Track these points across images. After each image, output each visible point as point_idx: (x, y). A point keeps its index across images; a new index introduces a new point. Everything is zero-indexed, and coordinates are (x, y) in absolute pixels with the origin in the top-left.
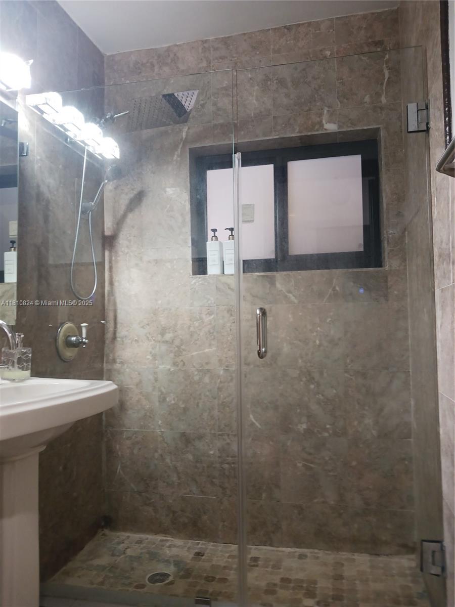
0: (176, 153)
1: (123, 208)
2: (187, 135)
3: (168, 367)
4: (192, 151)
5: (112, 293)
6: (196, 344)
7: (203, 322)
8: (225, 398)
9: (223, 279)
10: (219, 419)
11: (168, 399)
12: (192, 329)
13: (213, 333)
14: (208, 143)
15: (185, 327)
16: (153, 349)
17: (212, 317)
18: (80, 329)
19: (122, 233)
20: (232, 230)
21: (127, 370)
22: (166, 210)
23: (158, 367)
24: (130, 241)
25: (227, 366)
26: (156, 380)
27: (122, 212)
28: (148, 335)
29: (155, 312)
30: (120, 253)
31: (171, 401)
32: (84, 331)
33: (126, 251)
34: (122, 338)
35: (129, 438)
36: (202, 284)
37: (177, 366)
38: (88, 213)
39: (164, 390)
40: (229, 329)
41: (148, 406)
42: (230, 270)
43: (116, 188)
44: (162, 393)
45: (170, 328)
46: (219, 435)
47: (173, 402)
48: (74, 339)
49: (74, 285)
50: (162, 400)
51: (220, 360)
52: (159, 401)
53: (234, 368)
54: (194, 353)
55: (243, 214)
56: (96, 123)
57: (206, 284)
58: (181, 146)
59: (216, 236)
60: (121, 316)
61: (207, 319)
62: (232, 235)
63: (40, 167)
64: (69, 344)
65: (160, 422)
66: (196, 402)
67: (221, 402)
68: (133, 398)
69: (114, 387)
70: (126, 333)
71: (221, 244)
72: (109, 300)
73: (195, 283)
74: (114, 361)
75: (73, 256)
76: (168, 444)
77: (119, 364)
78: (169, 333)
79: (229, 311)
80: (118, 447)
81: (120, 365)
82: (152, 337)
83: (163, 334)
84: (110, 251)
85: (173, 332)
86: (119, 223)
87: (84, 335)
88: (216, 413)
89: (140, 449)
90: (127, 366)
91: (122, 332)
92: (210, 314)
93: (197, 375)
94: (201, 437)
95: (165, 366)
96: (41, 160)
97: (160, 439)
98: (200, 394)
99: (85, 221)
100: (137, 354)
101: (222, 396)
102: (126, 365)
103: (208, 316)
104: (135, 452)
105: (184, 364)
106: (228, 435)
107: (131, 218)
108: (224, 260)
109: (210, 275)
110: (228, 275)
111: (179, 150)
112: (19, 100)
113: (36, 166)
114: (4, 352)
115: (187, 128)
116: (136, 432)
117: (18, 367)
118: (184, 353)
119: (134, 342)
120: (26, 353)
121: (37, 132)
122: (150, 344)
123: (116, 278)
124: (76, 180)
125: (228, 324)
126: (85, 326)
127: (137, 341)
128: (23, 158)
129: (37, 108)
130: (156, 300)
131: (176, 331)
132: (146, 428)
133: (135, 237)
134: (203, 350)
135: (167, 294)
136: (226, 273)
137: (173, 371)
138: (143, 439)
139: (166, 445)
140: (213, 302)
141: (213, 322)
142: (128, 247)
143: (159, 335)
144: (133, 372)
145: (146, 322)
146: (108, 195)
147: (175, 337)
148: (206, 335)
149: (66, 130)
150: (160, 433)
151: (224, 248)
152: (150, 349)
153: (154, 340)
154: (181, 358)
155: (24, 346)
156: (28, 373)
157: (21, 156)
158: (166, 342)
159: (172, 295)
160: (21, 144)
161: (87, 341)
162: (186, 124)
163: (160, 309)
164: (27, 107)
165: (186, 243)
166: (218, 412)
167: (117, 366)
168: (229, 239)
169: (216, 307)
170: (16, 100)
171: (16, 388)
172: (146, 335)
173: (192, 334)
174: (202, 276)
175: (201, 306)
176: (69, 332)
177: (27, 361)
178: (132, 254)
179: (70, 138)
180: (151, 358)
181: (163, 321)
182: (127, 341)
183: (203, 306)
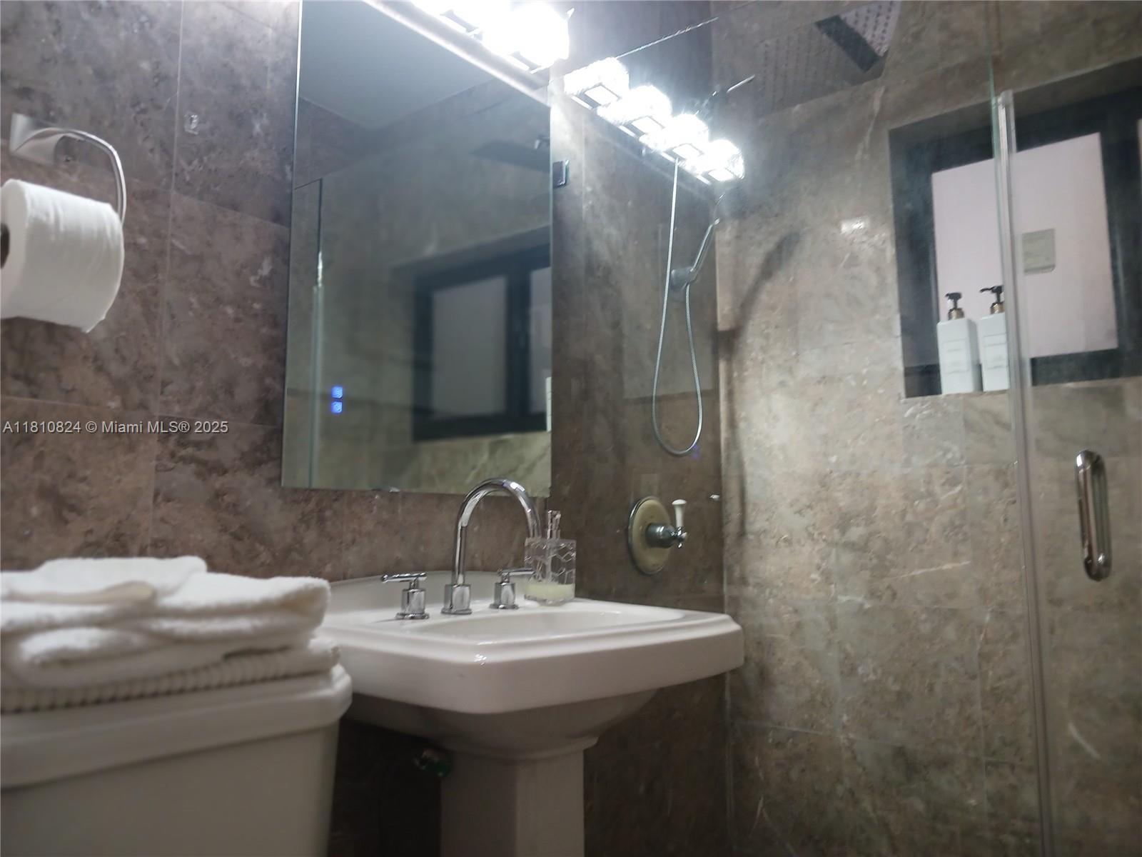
0: (861, 146)
1: (753, 272)
2: (882, 106)
3: (860, 599)
4: (895, 136)
5: (734, 442)
6: (921, 551)
7: (936, 503)
8: (1000, 679)
9: (981, 403)
10: (986, 727)
11: (860, 670)
12: (909, 518)
13: (961, 526)
14: (931, 112)
15: (893, 512)
16: (823, 559)
17: (958, 489)
18: (671, 510)
19: (751, 322)
20: (998, 290)
21: (771, 601)
22: (842, 265)
23: (835, 599)
24: (767, 337)
25: (1002, 605)
26: (833, 624)
27: (750, 281)
28: (811, 529)
29: (824, 481)
30: (749, 363)
31: (868, 676)
32: (679, 515)
33: (760, 358)
34: (758, 534)
35: (778, 745)
36: (929, 416)
37: (880, 597)
38: (684, 287)
39: (848, 647)
40: (1002, 519)
41: (817, 681)
42: (997, 380)
43: (738, 237)
44: (847, 657)
45: (858, 516)
46: (988, 763)
47: (872, 677)
48: (660, 530)
49: (660, 426)
50: (849, 669)
51: (983, 592)
52: (842, 673)
53: (1019, 610)
54: (918, 572)
55: (1027, 255)
56: (693, 111)
57: (939, 415)
58: (870, 130)
59: (960, 310)
60: (753, 491)
61: (945, 496)
62: (999, 302)
63: (592, 207)
64: (652, 541)
65: (845, 718)
66: (928, 681)
67: (988, 688)
68: (785, 659)
69: (734, 627)
70: (766, 524)
71: (972, 327)
72: (728, 458)
73: (913, 416)
74: (743, 581)
75: (655, 370)
76: (864, 769)
77: (754, 587)
78: (858, 525)
79: (1000, 474)
80: (757, 760)
81: (756, 591)
82: (820, 534)
83: (843, 527)
84: (729, 360)
85: (866, 525)
86: (745, 306)
87: (679, 524)
88: (977, 710)
89: (803, 771)
90: (771, 593)
91: (757, 523)
92: (952, 482)
93: (925, 621)
94: (943, 764)
95: (851, 597)
96: (594, 192)
97: (846, 755)
98: (936, 665)
99: (677, 305)
100: (790, 568)
101: (991, 673)
102: (768, 591)
103: (947, 487)
104: (794, 775)
105: (894, 595)
106: (1013, 767)
107: (770, 293)
108: (982, 361)
109: (948, 395)
110: (992, 393)
111: (867, 139)
112: (552, 86)
113: (584, 207)
114: (529, 546)
115: (882, 90)
116: (794, 734)
117: (553, 576)
118: (893, 570)
119: (781, 544)
120: (565, 550)
121: (587, 142)
122: (817, 548)
123: (741, 413)
124: (661, 226)
125: (1000, 507)
126: (681, 506)
127: (788, 542)
128: (561, 191)
129: (583, 96)
130: (826, 455)
131: (872, 523)
132: (815, 727)
133: (776, 327)
134: (939, 565)
135: (849, 441)
136: (987, 388)
137: (869, 609)
138: (808, 750)
139: (860, 770)
140: (958, 455)
141: (959, 501)
142: (764, 350)
143: (836, 531)
144: (783, 607)
145: (805, 501)
146: (723, 251)
147: (871, 535)
148: (945, 531)
149: (639, 133)
150: (846, 741)
151: (981, 332)
152: (817, 560)
153: (824, 540)
154: (887, 581)
155: (563, 536)
156: (569, 589)
157: (556, 187)
158: (850, 546)
159: (861, 442)
160: (555, 164)
161: (684, 534)
162: (879, 80)
163: (834, 475)
164: (567, 99)
165: (889, 328)
166: (983, 709)
167: (750, 591)
168: (992, 311)
169: (965, 467)
170: (549, 87)
171: (546, 617)
172: (806, 529)
173: (909, 529)
174: (928, 398)
175: (930, 466)
176: (652, 517)
177: (569, 567)
178: (771, 363)
179: (647, 148)
180: (819, 579)
181: (843, 500)
182: (769, 541)
183: (934, 465)
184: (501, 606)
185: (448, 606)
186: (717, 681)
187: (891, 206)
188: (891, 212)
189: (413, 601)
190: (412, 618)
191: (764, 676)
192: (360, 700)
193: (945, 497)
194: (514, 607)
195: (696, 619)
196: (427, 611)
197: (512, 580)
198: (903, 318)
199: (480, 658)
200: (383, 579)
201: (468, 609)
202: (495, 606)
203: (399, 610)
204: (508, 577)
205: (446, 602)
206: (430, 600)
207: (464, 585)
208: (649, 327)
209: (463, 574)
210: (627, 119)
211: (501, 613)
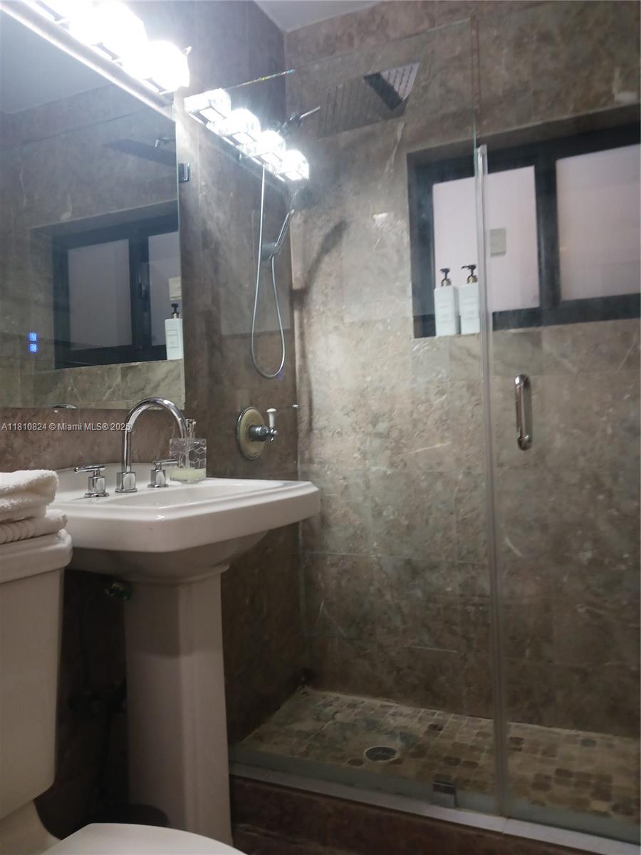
0: (388, 163)
1: (316, 248)
2: (403, 136)
3: (384, 469)
4: (410, 157)
5: (304, 368)
6: (422, 437)
7: (431, 406)
8: (467, 514)
9: (460, 342)
10: (458, 542)
11: (385, 513)
12: (415, 416)
13: (446, 420)
14: (434, 144)
15: (405, 412)
16: (362, 444)
17: (445, 397)
18: (266, 416)
19: (315, 284)
20: (472, 268)
21: (329, 472)
22: (375, 246)
23: (369, 469)
24: (326, 295)
25: (469, 468)
26: (368, 487)
27: (314, 255)
28: (354, 425)
29: (363, 393)
30: (314, 313)
31: (389, 516)
32: (271, 419)
33: (322, 309)
34: (321, 429)
35: (333, 565)
36: (428, 350)
37: (396, 467)
38: (270, 258)
39: (377, 499)
40: (470, 415)
41: (358, 522)
42: (472, 326)
43: (305, 222)
44: (376, 505)
45: (384, 415)
46: (460, 565)
47: (392, 517)
48: (258, 429)
49: (256, 358)
50: (378, 513)
51: (458, 460)
52: (373, 516)
53: (480, 470)
54: (419, 450)
55: (491, 244)
57: (434, 350)
58: (394, 152)
59: (449, 280)
60: (317, 401)
62: (473, 276)
63: (206, 196)
64: (253, 437)
65: (375, 544)
66: (425, 517)
67: (460, 519)
68: (338, 509)
69: (314, 489)
70: (326, 423)
71: (456, 291)
72: (301, 378)
73: (418, 350)
74: (311, 461)
75: (253, 318)
76: (387, 575)
77: (318, 464)
78: (383, 421)
79: (470, 387)
80: (320, 576)
81: (319, 466)
82: (360, 428)
83: (374, 423)
84: (301, 311)
85: (389, 421)
86: (311, 272)
87: (272, 425)
88: (453, 533)
89: (349, 580)
90: (328, 467)
91: (319, 422)
92: (441, 393)
93: (424, 480)
94: (434, 567)
95: (379, 467)
96: (206, 186)
97: (376, 567)
98: (430, 507)
99: (267, 270)
100: (341, 451)
101: (462, 510)
102: (327, 466)
103: (438, 396)
104: (343, 583)
105: (405, 465)
106: (473, 566)
107: (327, 264)
108: (461, 314)
109: (440, 337)
110: (467, 336)
111: (392, 158)
112: (176, 105)
113: (200, 196)
114: (172, 444)
115: (403, 125)
116: (343, 557)
117: (191, 464)
118: (405, 450)
119: (336, 435)
120: (199, 446)
121: (200, 148)
122: (358, 437)
123: (309, 348)
124: (253, 212)
125: (469, 408)
126: (273, 413)
127: (340, 434)
128: (183, 185)
129: (198, 114)
130: (364, 376)
131: (392, 419)
132: (356, 551)
133: (332, 288)
134: (432, 445)
135: (379, 367)
136: (464, 331)
137: (390, 474)
138: (353, 566)
139: (384, 576)
140: (445, 376)
141: (445, 404)
142: (324, 304)
143: (370, 425)
144: (337, 476)
145: (351, 406)
146: (294, 231)
147: (392, 427)
148: (436, 423)
149: (237, 143)
150: (375, 559)
151: (461, 295)
152: (358, 445)
153: (363, 432)
154: (401, 456)
155: (197, 437)
156: (203, 471)
157: (181, 181)
158: (379, 435)
159: (386, 368)
160: (179, 164)
161: (275, 432)
162: (401, 118)
163: (369, 390)
164: (186, 115)
165: (404, 291)
166: (457, 532)
167: (315, 467)
168: (468, 281)
169: (449, 383)
170: (173, 106)
171: (189, 491)
172: (351, 425)
173: (415, 423)
174: (428, 338)
175: (428, 383)
176: (253, 421)
177: (201, 456)
178: (329, 313)
179: (243, 155)
180: (359, 457)
181: (374, 405)
182: (327, 434)
183: (430, 382)
184: (156, 486)
185: (120, 488)
186: (294, 527)
187: (407, 207)
188: (407, 211)
189: (97, 485)
190: (97, 496)
191: (324, 520)
192: (77, 551)
193: (436, 402)
194: (166, 486)
195: (290, 486)
196: (107, 491)
197: (163, 468)
198: (413, 285)
199: (161, 517)
200: (75, 471)
201: (134, 489)
202: (152, 486)
203: (87, 492)
204: (161, 466)
205: (118, 484)
206: (108, 483)
207: (130, 472)
208: (247, 286)
209: (130, 465)
210: (229, 133)
211: (156, 490)
